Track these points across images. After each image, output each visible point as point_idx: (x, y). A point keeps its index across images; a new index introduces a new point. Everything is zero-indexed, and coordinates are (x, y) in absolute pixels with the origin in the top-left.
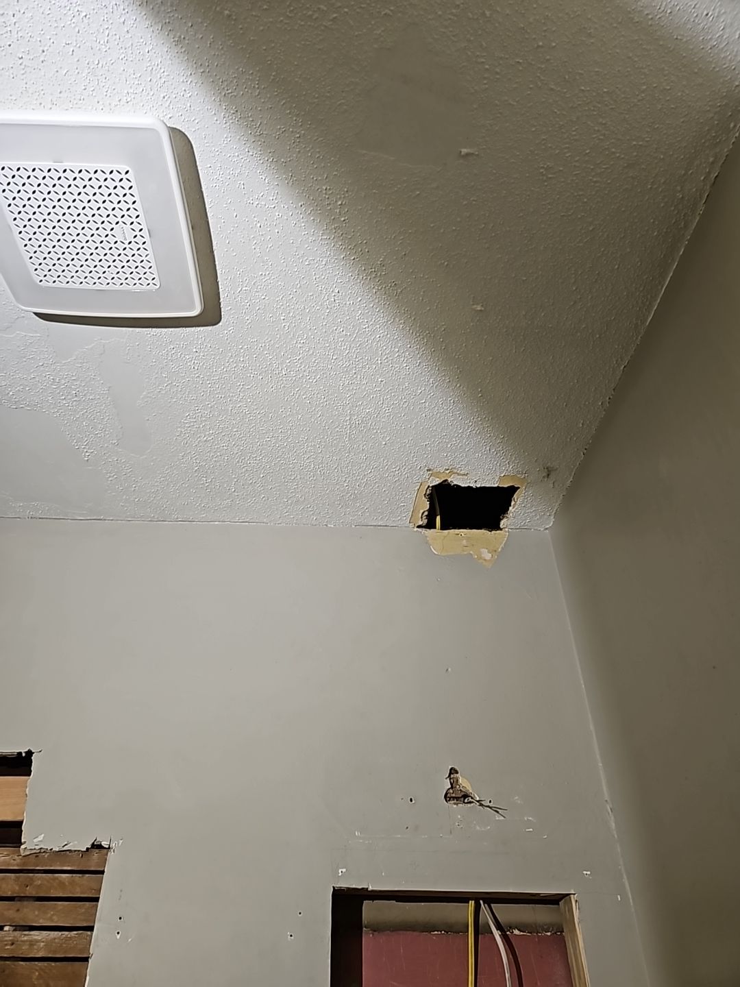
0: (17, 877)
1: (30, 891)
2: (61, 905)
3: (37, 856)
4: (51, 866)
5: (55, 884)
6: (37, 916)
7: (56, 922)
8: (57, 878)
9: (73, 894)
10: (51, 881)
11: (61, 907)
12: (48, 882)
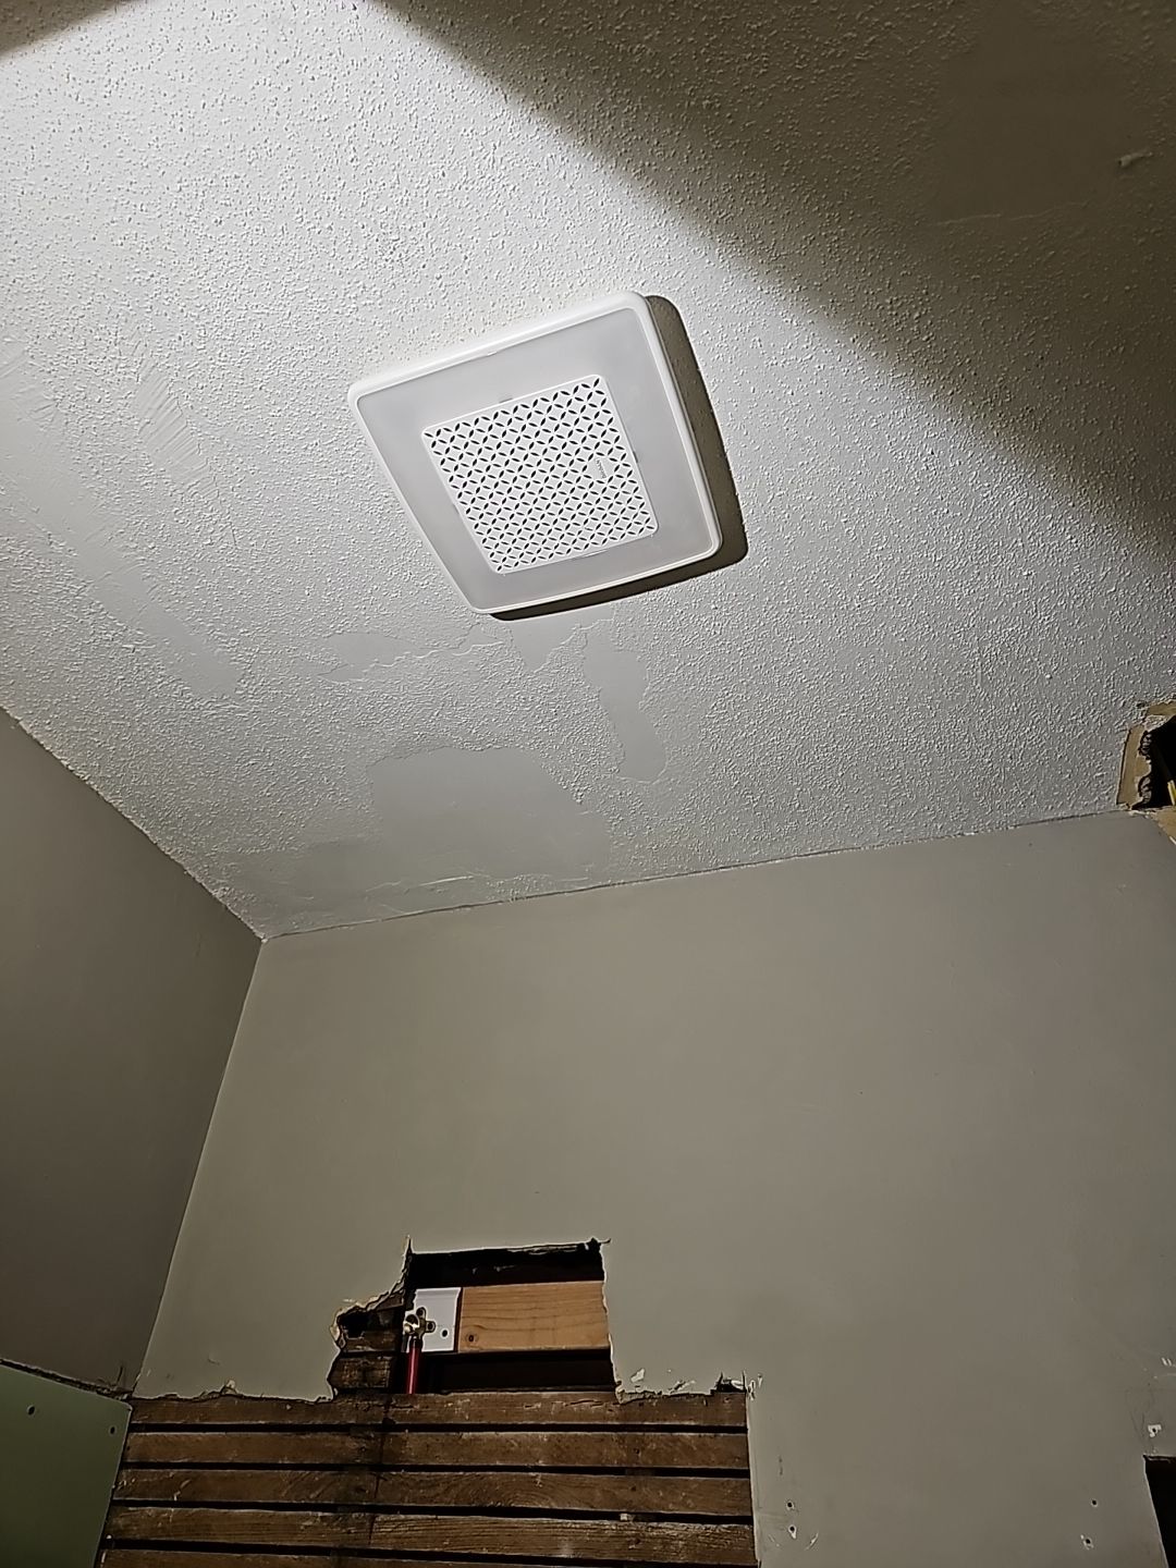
0: (621, 1437)
1: (643, 1459)
2: (695, 1481)
3: (640, 1405)
4: (665, 1420)
5: (677, 1449)
6: (662, 1498)
7: (693, 1509)
8: (678, 1439)
9: (708, 1464)
10: (671, 1444)
11: (695, 1486)
12: (666, 1445)
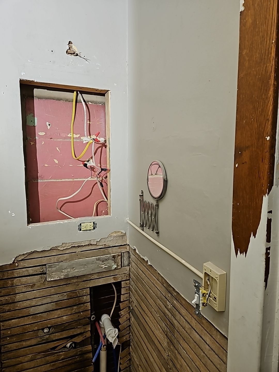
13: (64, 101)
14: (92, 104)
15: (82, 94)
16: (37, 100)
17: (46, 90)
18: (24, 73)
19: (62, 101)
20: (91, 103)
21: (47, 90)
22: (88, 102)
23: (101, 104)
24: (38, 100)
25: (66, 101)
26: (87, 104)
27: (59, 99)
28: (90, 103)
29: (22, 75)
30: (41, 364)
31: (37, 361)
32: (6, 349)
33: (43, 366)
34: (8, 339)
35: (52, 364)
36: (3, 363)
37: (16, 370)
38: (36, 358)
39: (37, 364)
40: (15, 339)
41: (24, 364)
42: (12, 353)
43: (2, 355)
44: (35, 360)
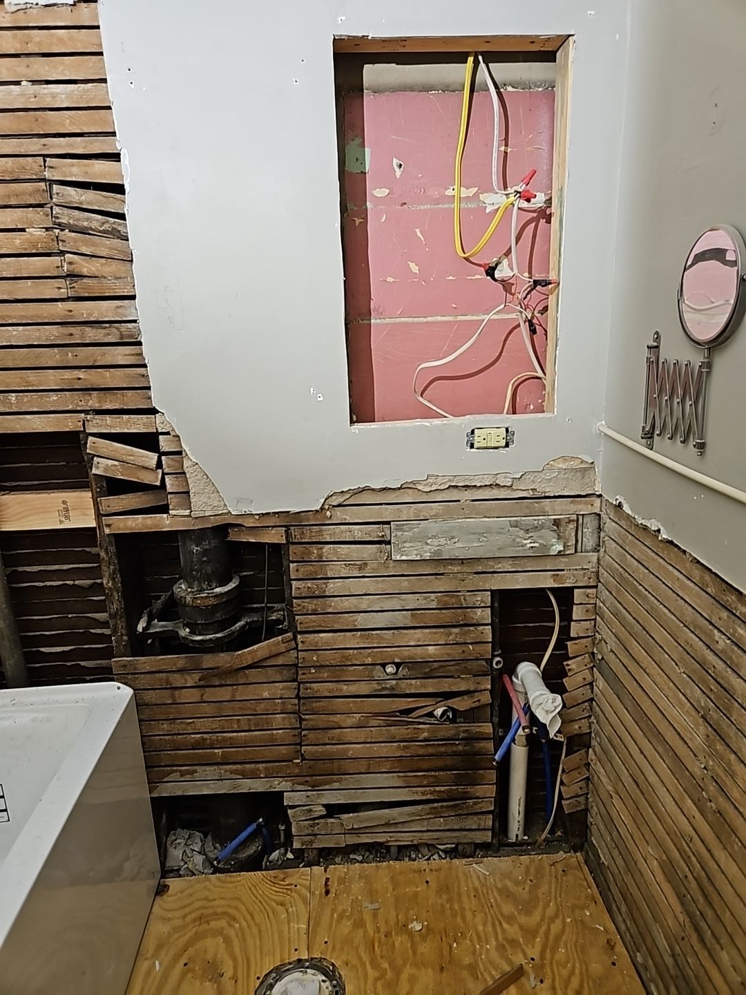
1: (32, 48)
5: (55, 40)
6: (48, 71)
7: (69, 76)
8: (54, 35)
9: (77, 49)
11: (68, 62)
12: (47, 38)
13: (440, 91)
14: (515, 90)
15: (490, 65)
16: (372, 97)
17: (394, 65)
18: (343, 18)
19: (433, 92)
20: (513, 87)
21: (397, 64)
22: (505, 85)
23: (540, 89)
24: (374, 95)
25: (444, 92)
26: (501, 92)
27: (426, 88)
28: (510, 89)
29: (340, 22)
30: (380, 740)
31: (371, 731)
32: (309, 691)
33: (383, 744)
34: (313, 673)
35: (402, 744)
36: (304, 720)
37: (329, 739)
38: (370, 725)
39: (372, 738)
40: (328, 675)
41: (345, 730)
42: (321, 703)
43: (302, 701)
44: (368, 729)
